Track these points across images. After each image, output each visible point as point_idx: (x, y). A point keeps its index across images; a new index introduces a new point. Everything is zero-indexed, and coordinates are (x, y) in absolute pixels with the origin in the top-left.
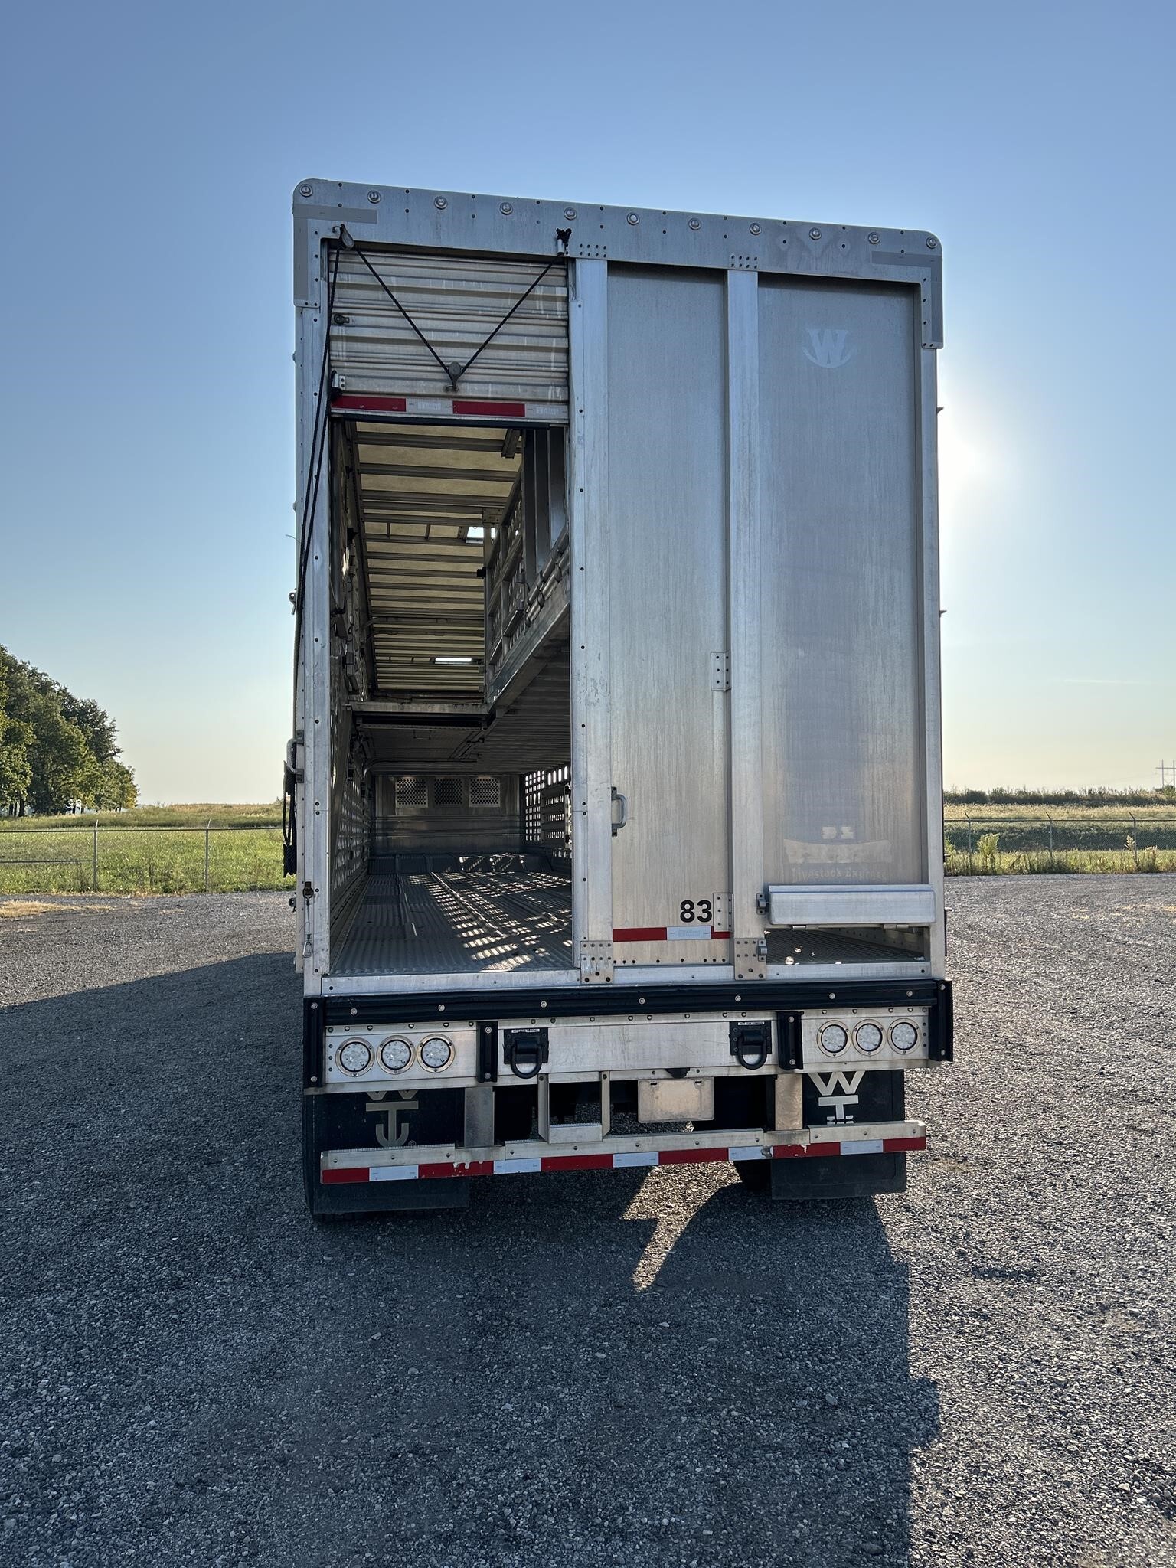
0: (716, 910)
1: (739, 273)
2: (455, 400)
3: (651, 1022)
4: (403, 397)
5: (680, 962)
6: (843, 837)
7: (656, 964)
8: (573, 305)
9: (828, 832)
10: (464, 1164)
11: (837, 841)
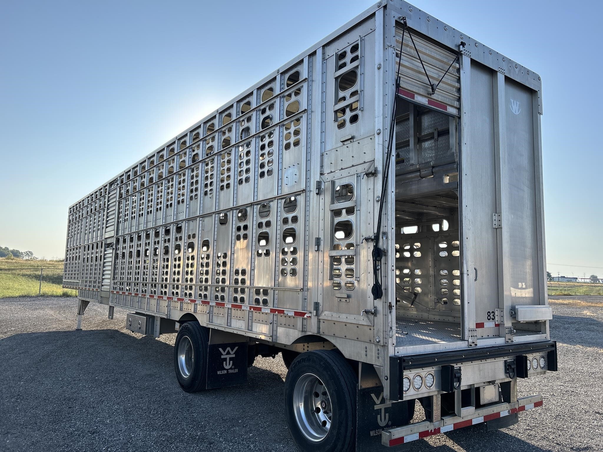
0: (496, 315)
1: (500, 74)
2: (430, 99)
3: (487, 362)
4: (414, 93)
5: (487, 337)
6: (523, 287)
7: (482, 338)
8: (462, 72)
9: (520, 285)
10: (429, 430)
11: (522, 288)
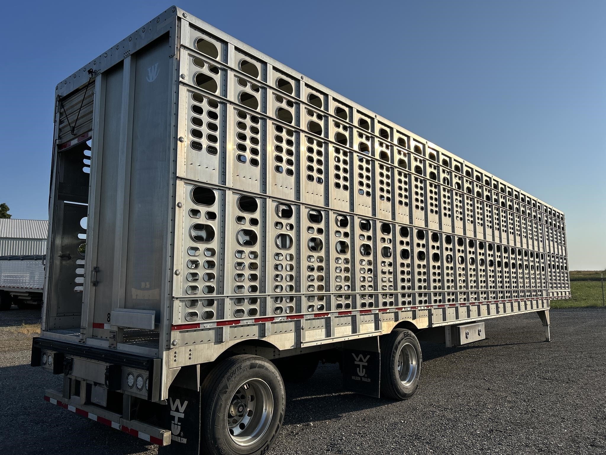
1: (126, 59)
4: (70, 141)
6: (147, 287)
9: (143, 285)
11: (145, 289)
